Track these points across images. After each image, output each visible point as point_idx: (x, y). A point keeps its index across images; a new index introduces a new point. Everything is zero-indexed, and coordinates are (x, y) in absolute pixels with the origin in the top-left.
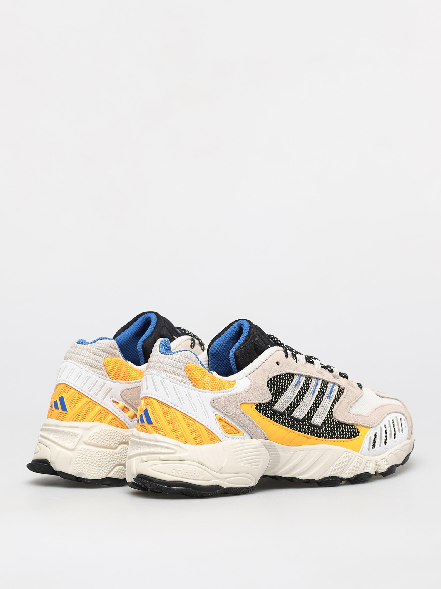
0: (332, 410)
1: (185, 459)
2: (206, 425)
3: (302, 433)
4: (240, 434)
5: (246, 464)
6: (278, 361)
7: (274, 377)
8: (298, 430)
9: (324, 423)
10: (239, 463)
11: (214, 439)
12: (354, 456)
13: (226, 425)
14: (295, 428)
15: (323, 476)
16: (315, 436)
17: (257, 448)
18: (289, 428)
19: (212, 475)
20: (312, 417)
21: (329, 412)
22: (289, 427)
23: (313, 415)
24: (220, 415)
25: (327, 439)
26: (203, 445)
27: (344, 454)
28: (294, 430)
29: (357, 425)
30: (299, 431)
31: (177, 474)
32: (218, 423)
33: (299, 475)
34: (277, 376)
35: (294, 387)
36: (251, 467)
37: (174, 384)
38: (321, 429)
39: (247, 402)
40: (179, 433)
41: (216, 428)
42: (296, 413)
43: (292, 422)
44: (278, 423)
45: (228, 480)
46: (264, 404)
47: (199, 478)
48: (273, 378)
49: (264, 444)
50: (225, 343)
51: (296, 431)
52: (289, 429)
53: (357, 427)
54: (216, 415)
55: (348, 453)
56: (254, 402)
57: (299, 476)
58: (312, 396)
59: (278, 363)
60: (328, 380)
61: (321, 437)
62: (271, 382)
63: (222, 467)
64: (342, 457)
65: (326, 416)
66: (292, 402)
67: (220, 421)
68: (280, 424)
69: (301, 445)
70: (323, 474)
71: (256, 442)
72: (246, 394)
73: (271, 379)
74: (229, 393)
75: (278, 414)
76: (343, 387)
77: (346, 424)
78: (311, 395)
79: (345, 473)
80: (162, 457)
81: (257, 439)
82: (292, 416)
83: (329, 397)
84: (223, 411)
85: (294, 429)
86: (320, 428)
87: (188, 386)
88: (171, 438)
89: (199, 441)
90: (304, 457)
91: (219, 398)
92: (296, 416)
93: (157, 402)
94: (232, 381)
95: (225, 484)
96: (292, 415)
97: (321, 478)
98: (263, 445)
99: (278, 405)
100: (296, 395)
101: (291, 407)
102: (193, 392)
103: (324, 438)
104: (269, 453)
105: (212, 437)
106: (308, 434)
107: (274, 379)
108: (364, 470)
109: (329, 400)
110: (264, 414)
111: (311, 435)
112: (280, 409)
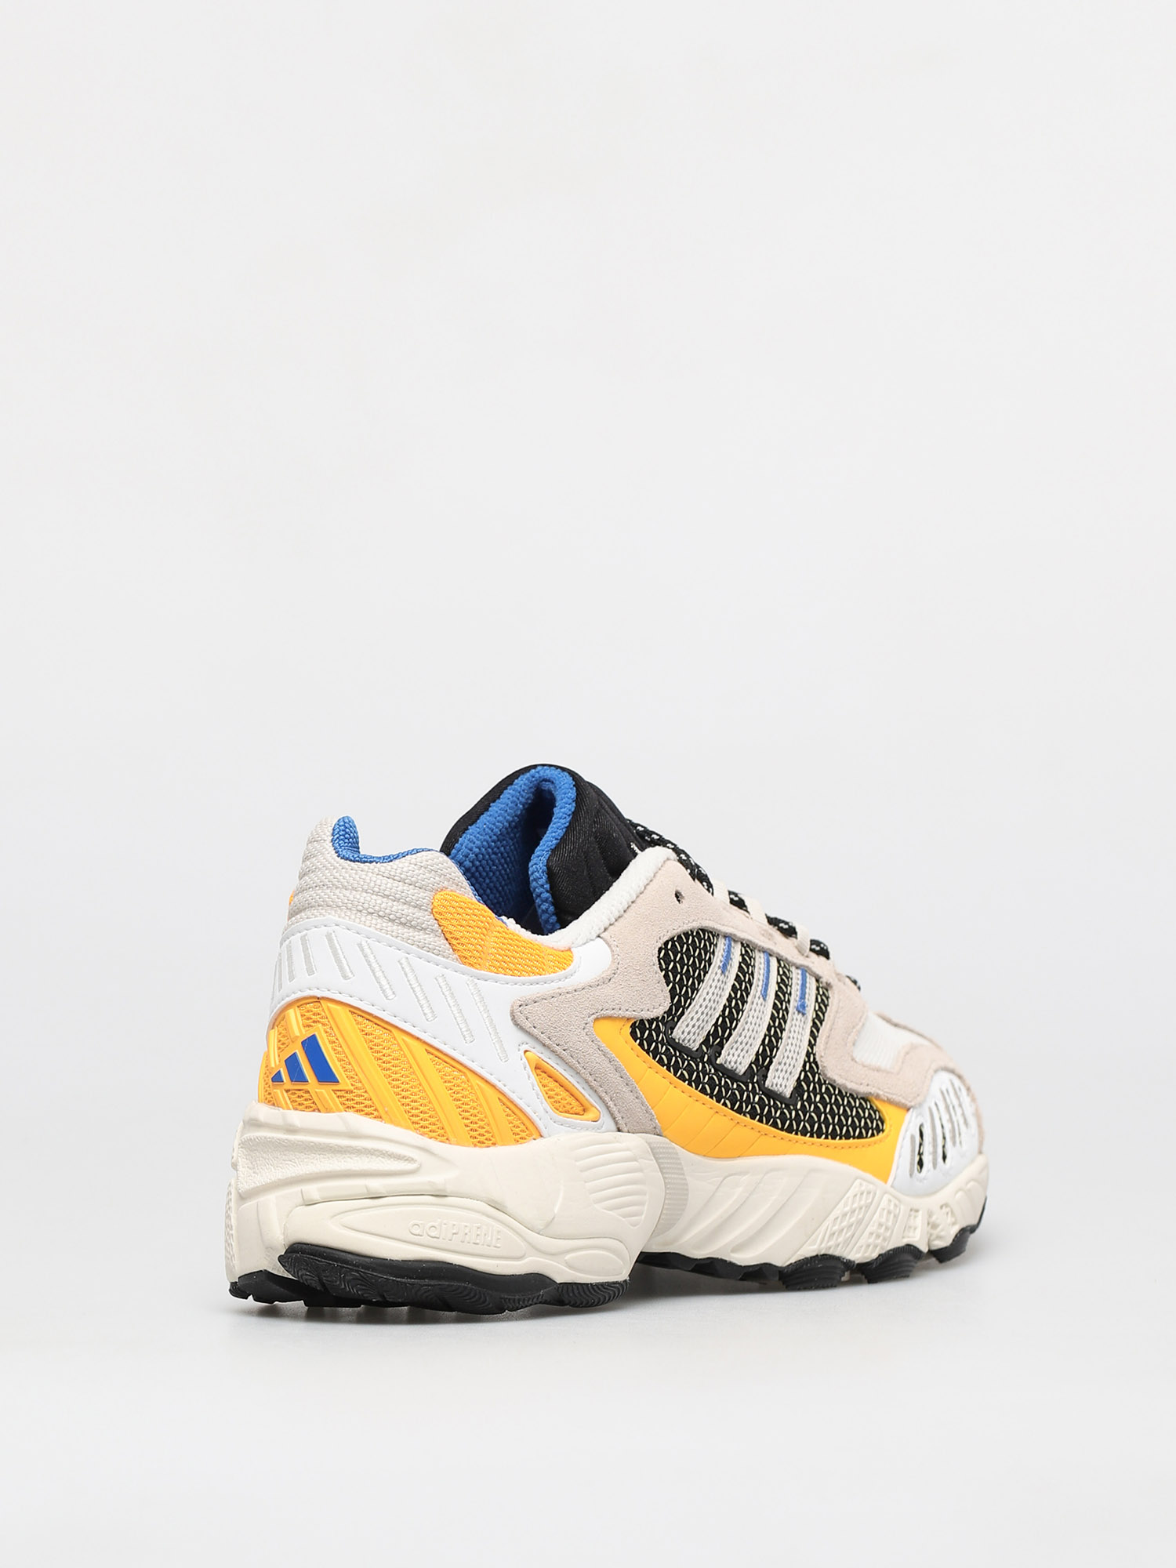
0: (812, 1049)
1: (449, 1189)
2: (499, 1085)
3: (744, 1117)
4: (590, 1115)
5: (611, 1210)
6: (679, 889)
7: (672, 939)
8: (735, 1108)
9: (798, 1089)
10: (596, 1206)
11: (524, 1128)
12: (878, 1193)
13: (552, 1084)
14: (727, 1102)
15: (799, 1253)
16: (778, 1128)
17: (635, 1160)
18: (712, 1099)
19: (525, 1240)
20: (768, 1069)
21: (808, 1055)
22: (714, 1098)
23: (771, 1062)
24: (538, 1053)
25: (807, 1138)
26: (492, 1149)
27: (855, 1184)
28: (726, 1106)
29: (878, 1097)
30: (739, 1111)
31: (425, 1239)
32: (534, 1078)
33: (733, 1251)
34: (679, 937)
35: (719, 971)
36: (623, 1219)
37: (402, 954)
38: (792, 1108)
39: (609, 1013)
40: (422, 1108)
41: (528, 1092)
42: (729, 1055)
43: (720, 1081)
44: (687, 1082)
45: (568, 1257)
46: (651, 1022)
47: (492, 1251)
48: (670, 943)
49: (651, 1149)
50: (495, 837)
51: (732, 1109)
52: (714, 1101)
53: (878, 1104)
54: (526, 1051)
55: (864, 1183)
56: (628, 1014)
57: (733, 1255)
58: (764, 1003)
59: (678, 896)
60: (790, 958)
61: (793, 1131)
62: (666, 954)
63: (553, 1219)
64: (850, 1194)
65: (800, 1068)
66: (718, 1019)
67: (538, 1071)
68: (692, 1086)
69: (739, 1157)
70: (798, 1250)
71: (633, 1142)
72: (607, 990)
73: (666, 943)
74: (560, 984)
75: (686, 1057)
76: (827, 983)
77: (850, 1094)
78: (761, 999)
79: (858, 1244)
80: (376, 1185)
81: (633, 1133)
82: (718, 1062)
83: (801, 1009)
84: (548, 1042)
85: (725, 1104)
86: (788, 1103)
87: (445, 959)
88: (398, 1124)
89: (481, 1137)
90: (750, 1195)
91: (537, 999)
92: (730, 1062)
93: (350, 1014)
94: (563, 949)
95: (561, 1273)
96: (719, 1059)
97: (793, 1261)
98: (649, 1150)
99: (684, 1026)
100: (727, 999)
101: (715, 1034)
102: (459, 978)
103: (802, 1135)
104: (664, 1178)
105: (517, 1123)
106: (760, 1121)
107: (674, 945)
108: (903, 1237)
109: (803, 1019)
110: (651, 1054)
111: (767, 1123)
112: (689, 1041)
